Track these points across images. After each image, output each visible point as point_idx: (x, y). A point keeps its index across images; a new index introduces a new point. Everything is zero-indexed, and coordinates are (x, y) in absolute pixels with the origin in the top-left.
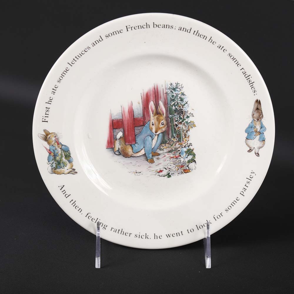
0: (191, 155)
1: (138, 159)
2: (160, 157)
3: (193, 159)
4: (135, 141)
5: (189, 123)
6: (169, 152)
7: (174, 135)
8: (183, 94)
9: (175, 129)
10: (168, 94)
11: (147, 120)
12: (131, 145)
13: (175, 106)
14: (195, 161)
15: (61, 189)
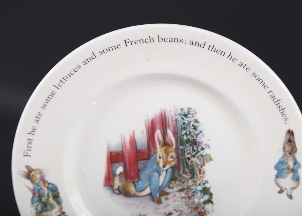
0: (207, 194)
1: (143, 199)
2: (169, 196)
3: (210, 200)
4: (138, 177)
5: (205, 156)
6: (181, 190)
7: (186, 170)
8: (196, 121)
9: (187, 163)
10: (178, 121)
11: (153, 152)
12: (133, 183)
13: (187, 136)
14: (212, 202)
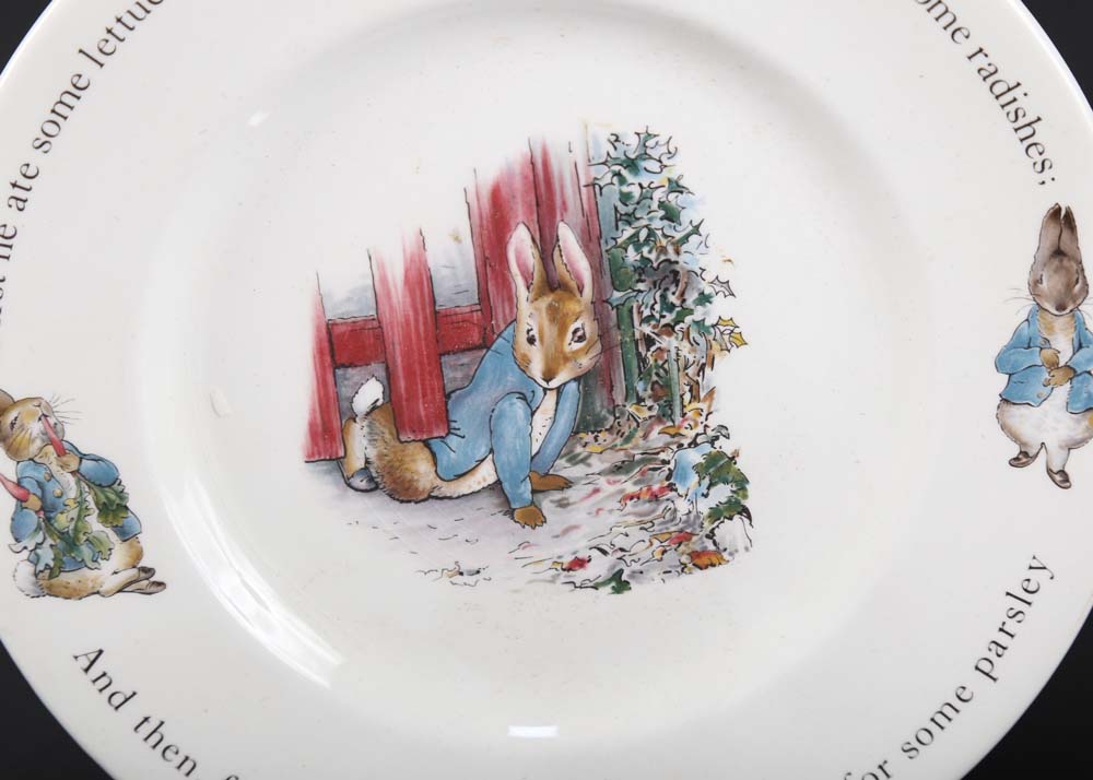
0: (726, 482)
1: (466, 510)
2: (571, 494)
3: (738, 502)
4: (445, 420)
5: (713, 326)
6: (618, 469)
7: (640, 386)
8: (676, 187)
9: (642, 360)
10: (601, 189)
11: (500, 316)
12: (426, 444)
13: (638, 248)
14: (745, 512)
15: (87, 670)
